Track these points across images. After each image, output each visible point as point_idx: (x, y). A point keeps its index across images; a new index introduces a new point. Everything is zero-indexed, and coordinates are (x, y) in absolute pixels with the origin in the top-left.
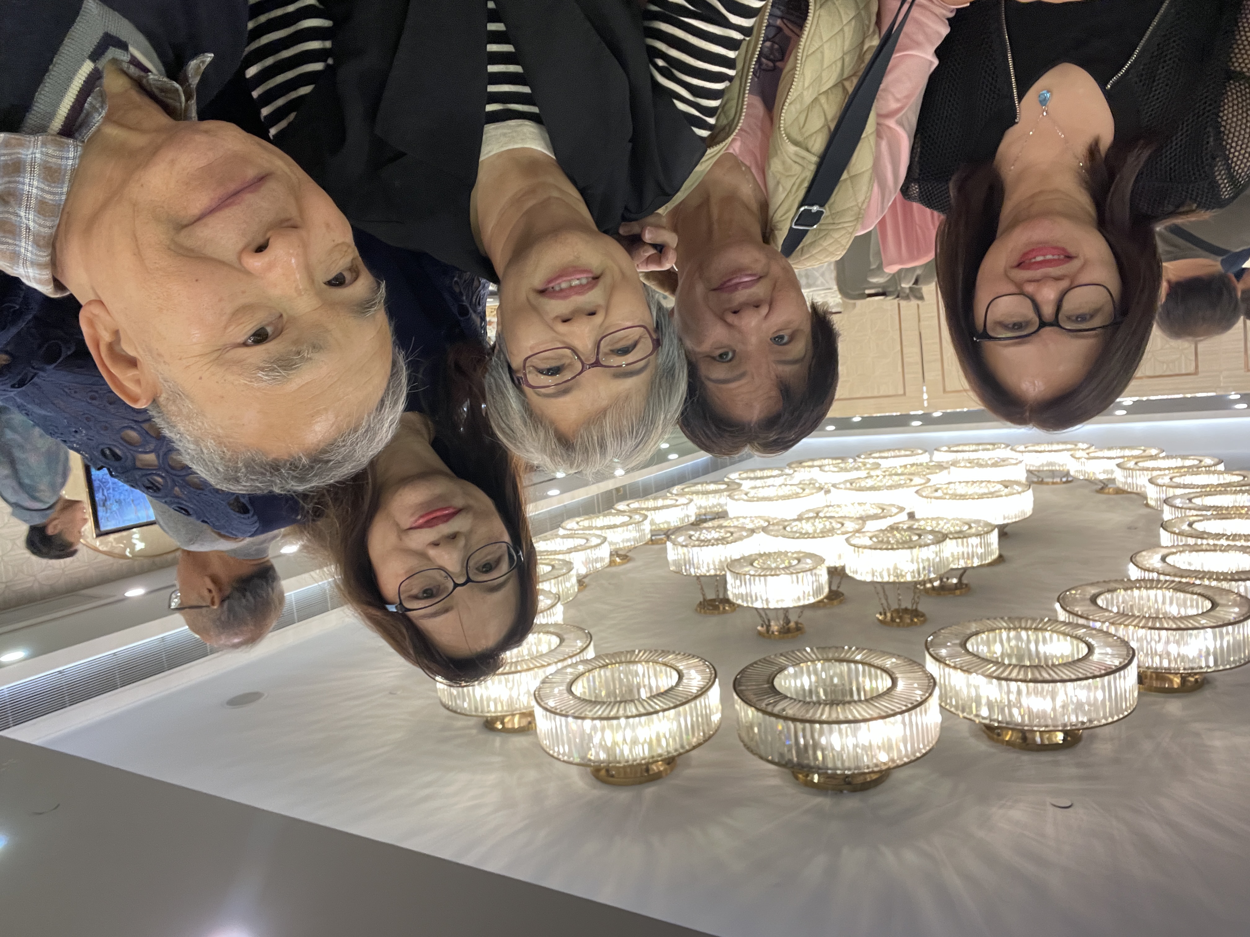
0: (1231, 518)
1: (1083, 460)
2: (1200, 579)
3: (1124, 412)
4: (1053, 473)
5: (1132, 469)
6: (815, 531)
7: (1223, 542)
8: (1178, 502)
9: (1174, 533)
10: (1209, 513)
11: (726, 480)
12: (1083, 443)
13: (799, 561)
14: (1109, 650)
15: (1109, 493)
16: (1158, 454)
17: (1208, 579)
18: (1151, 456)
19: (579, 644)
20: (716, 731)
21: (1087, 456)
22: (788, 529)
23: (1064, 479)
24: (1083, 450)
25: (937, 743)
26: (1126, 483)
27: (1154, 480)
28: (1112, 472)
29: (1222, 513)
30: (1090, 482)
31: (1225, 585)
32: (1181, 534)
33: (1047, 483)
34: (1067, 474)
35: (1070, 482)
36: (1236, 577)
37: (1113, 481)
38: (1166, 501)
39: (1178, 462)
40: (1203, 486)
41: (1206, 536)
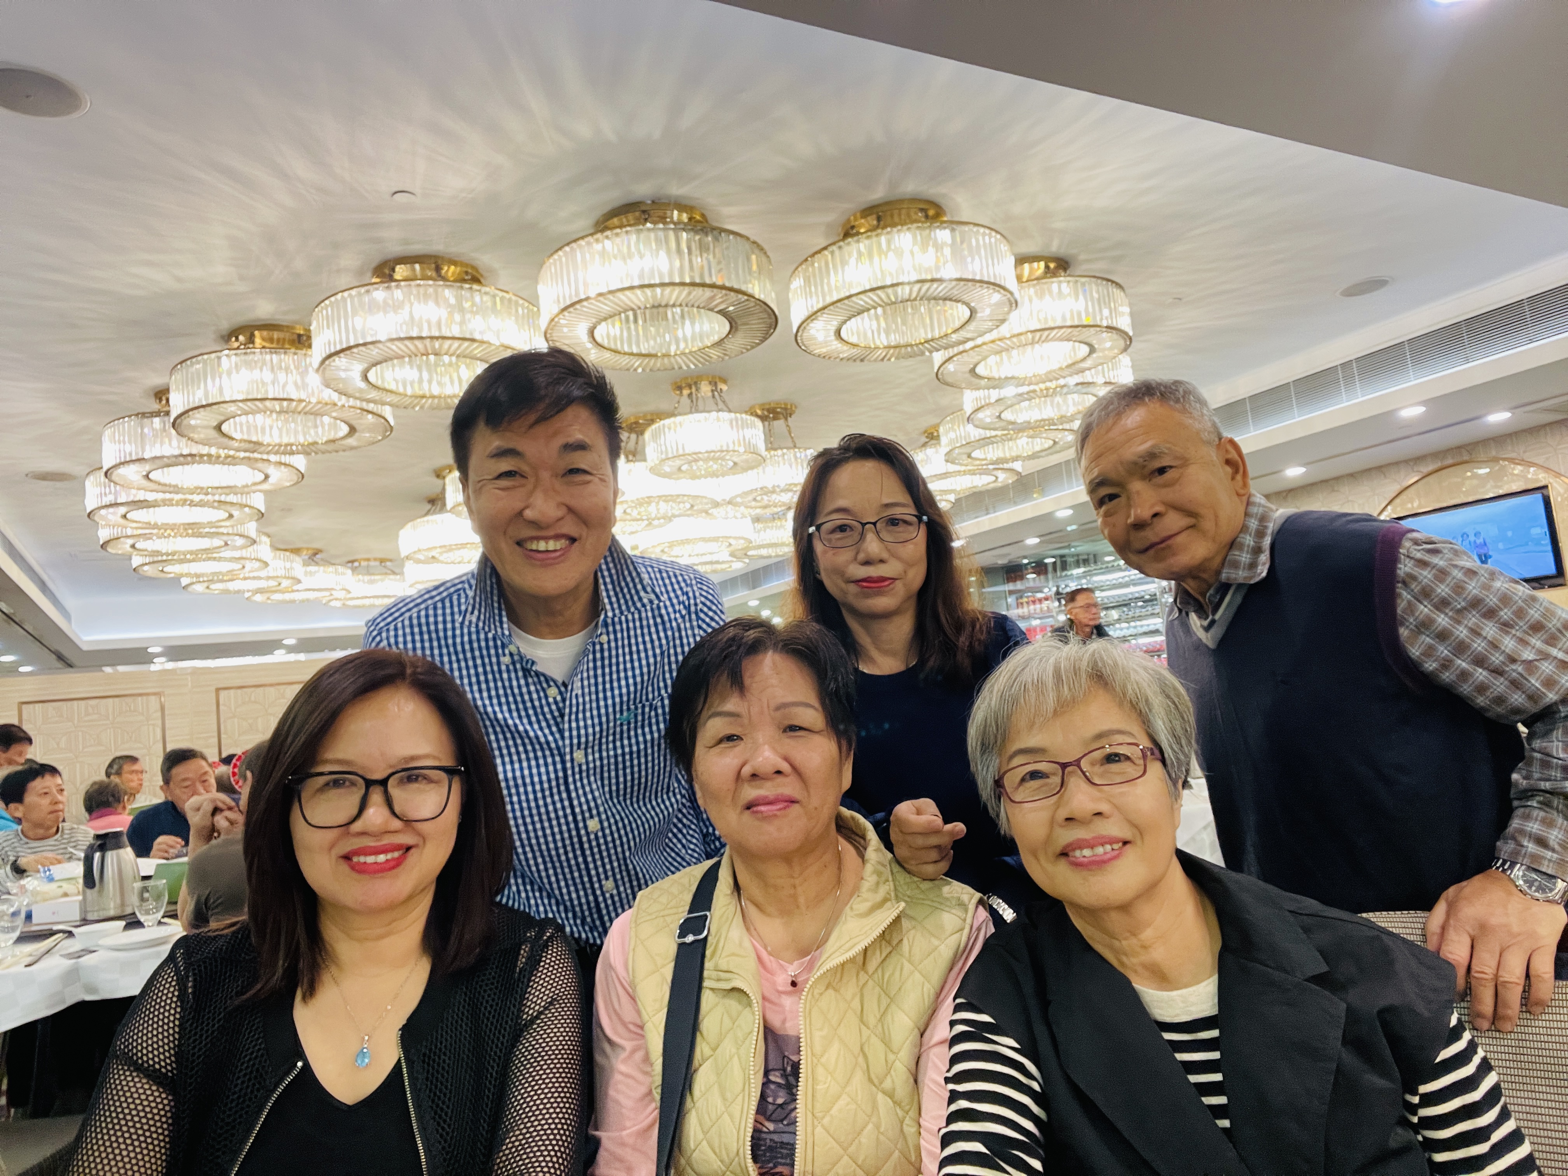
0: (184, 524)
1: (338, 587)
2: (229, 456)
3: (284, 642)
4: (368, 571)
5: (285, 577)
6: (658, 503)
7: (196, 498)
8: (240, 541)
9: (250, 507)
10: (207, 530)
11: (747, 561)
12: (335, 607)
13: (679, 469)
14: (343, 375)
15: (308, 549)
16: (253, 595)
17: (219, 457)
18: (261, 593)
19: (951, 367)
20: (797, 268)
21: (333, 592)
22: (688, 506)
23: (356, 564)
24: (336, 599)
25: (544, 263)
26: (292, 562)
27: (262, 565)
28: (306, 573)
29: (193, 529)
30: (328, 563)
31: (205, 450)
32: (243, 506)
33: (375, 559)
34: (354, 570)
35: (349, 562)
36: (189, 458)
37: (306, 564)
38: (254, 542)
39: (232, 586)
40: (209, 559)
41: (216, 504)
